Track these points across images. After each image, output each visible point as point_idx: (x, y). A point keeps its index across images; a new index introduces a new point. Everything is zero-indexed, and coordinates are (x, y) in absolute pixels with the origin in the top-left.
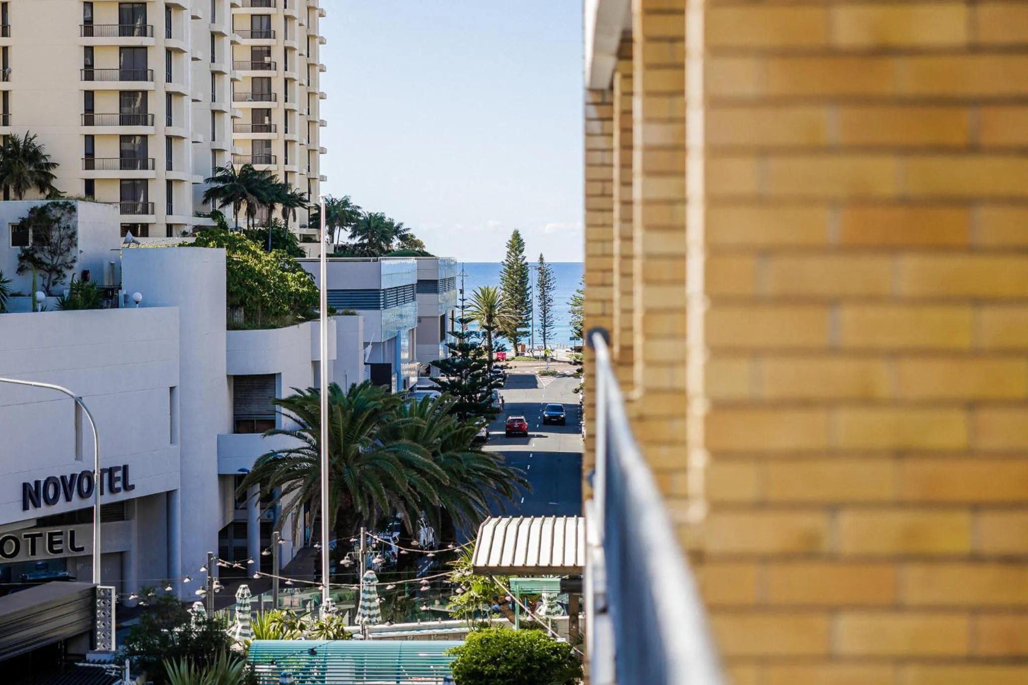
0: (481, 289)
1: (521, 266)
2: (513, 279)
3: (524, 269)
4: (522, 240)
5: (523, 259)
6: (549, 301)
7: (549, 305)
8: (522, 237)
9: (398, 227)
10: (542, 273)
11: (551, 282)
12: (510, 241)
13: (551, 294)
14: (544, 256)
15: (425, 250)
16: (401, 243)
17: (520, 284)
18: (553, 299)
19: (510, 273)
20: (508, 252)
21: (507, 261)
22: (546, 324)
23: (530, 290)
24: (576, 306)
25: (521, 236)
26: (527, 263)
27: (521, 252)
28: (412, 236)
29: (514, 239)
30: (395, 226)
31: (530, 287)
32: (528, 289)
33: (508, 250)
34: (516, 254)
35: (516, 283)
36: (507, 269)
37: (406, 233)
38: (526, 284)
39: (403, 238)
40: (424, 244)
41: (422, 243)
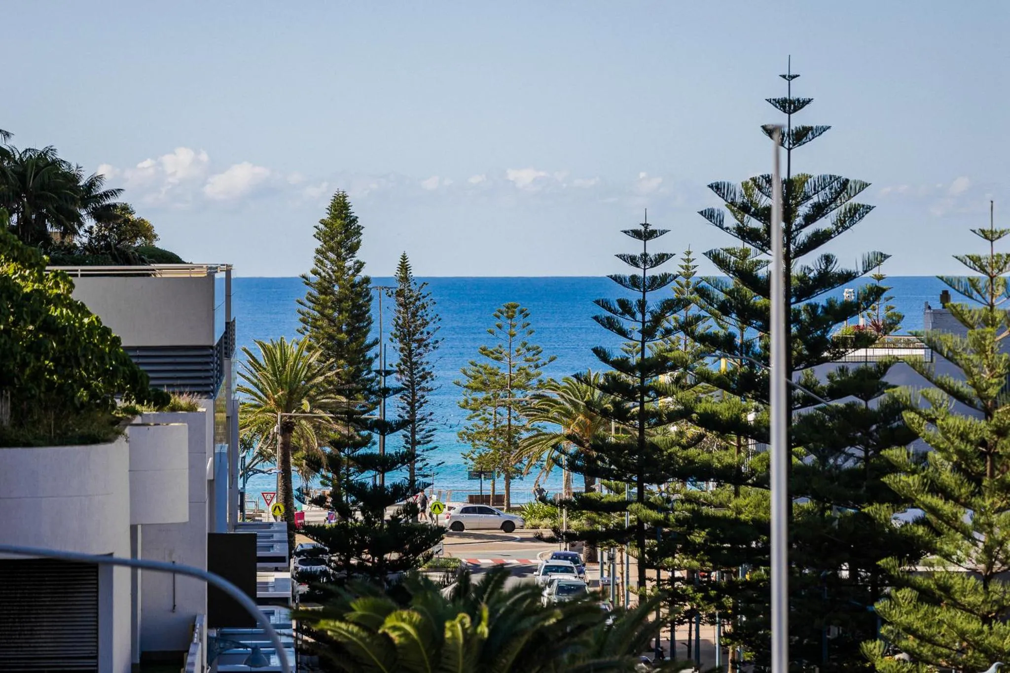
0: (263, 346)
1: (353, 286)
2: (331, 320)
3: (359, 295)
4: (355, 220)
5: (358, 270)
6: (423, 378)
7: (423, 389)
8: (355, 210)
9: (91, 184)
10: (404, 305)
11: (431, 326)
12: (322, 222)
13: (428, 358)
14: (411, 262)
15: (158, 244)
16: (95, 228)
17: (349, 333)
18: (434, 373)
19: (324, 307)
20: (318, 251)
21: (315, 272)
22: (417, 437)
23: (376, 349)
24: (476, 389)
25: (352, 209)
26: (367, 280)
27: (353, 249)
28: (125, 208)
29: (334, 217)
30: (81, 184)
31: (376, 342)
32: (369, 347)
33: (318, 244)
34: (339, 255)
35: (340, 330)
36: (315, 293)
37: (111, 201)
38: (365, 335)
39: (104, 214)
40: (156, 231)
41: (149, 228)
